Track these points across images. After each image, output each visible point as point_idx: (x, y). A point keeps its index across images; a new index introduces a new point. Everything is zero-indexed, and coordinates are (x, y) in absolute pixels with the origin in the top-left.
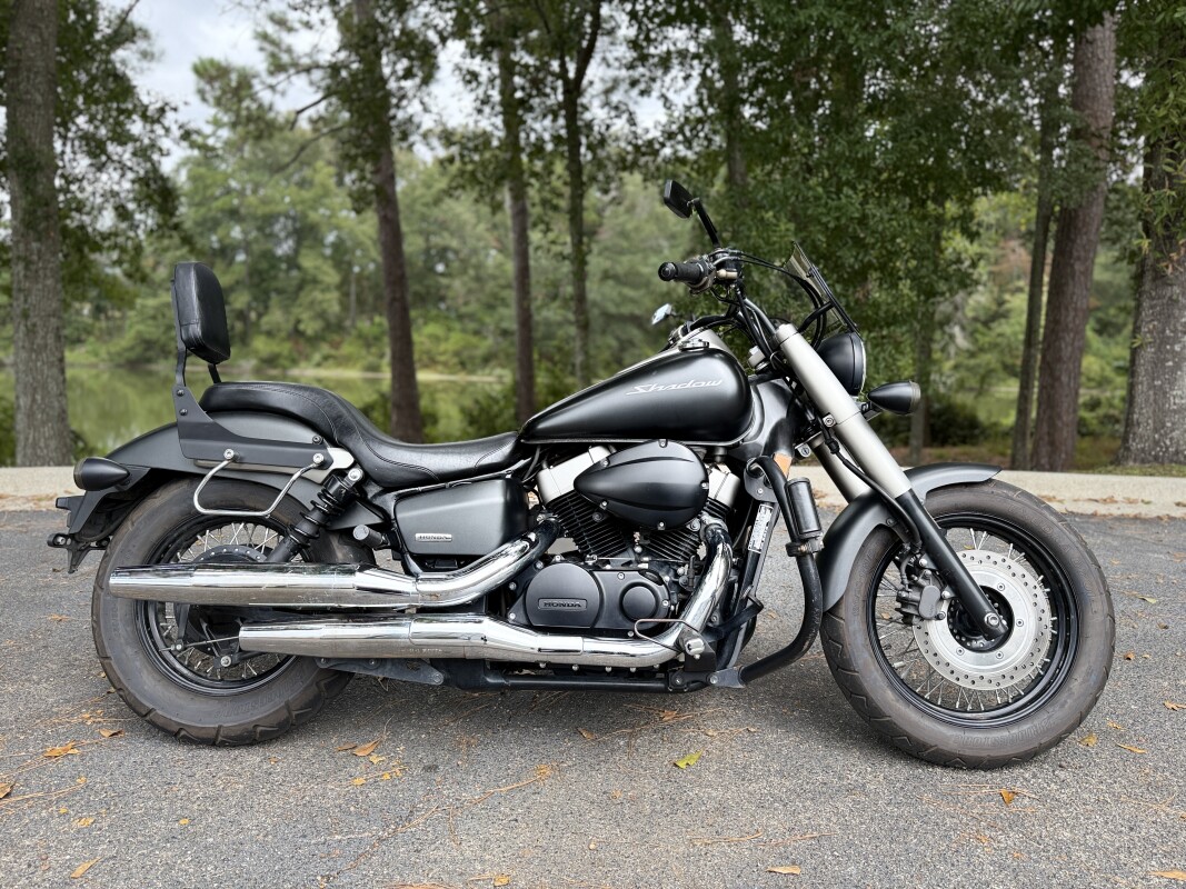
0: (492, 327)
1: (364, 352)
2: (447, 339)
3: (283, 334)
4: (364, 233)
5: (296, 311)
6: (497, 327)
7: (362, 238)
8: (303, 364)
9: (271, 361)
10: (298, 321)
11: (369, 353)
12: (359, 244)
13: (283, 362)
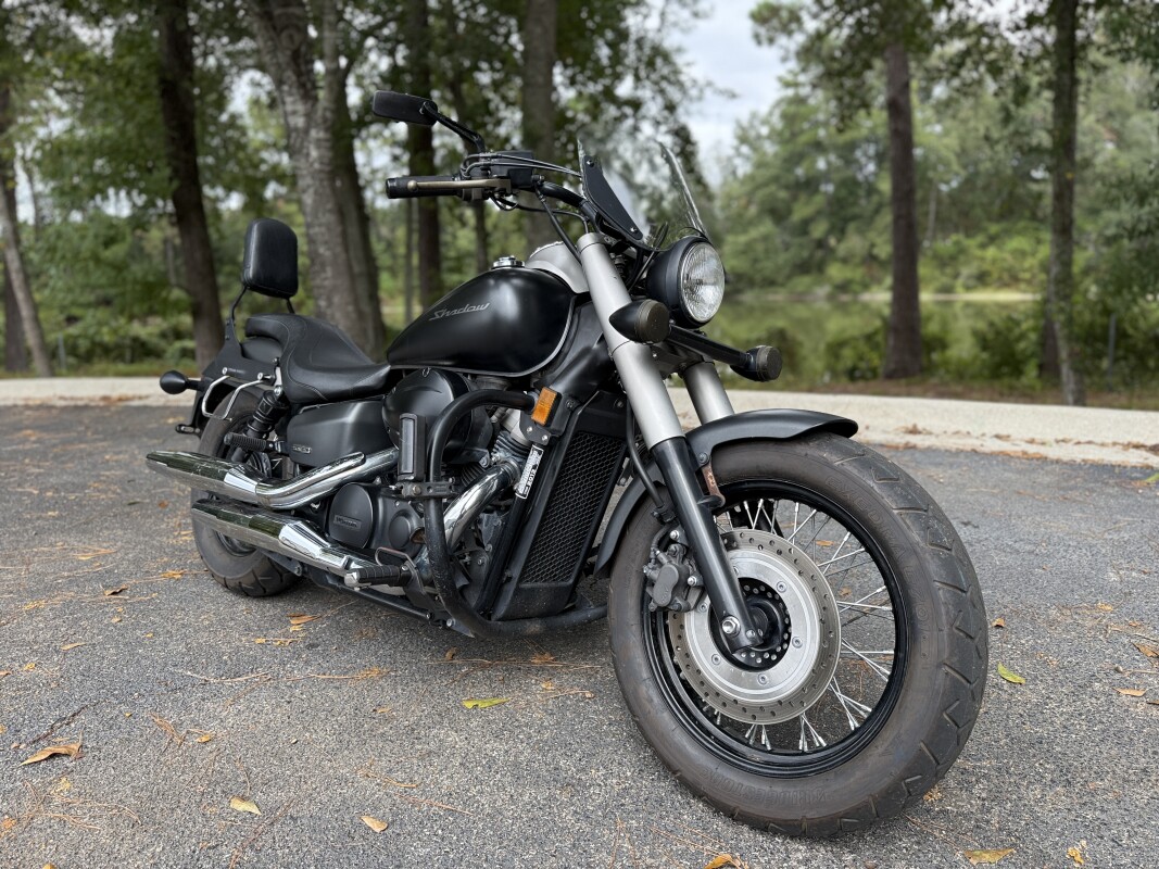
0: (1094, 236)
1: (937, 273)
2: (1033, 254)
3: (857, 260)
4: (947, 147)
5: (872, 235)
6: (1100, 235)
7: (945, 153)
8: (875, 288)
9: (843, 287)
10: (873, 245)
11: (943, 274)
12: (940, 160)
13: (856, 287)
